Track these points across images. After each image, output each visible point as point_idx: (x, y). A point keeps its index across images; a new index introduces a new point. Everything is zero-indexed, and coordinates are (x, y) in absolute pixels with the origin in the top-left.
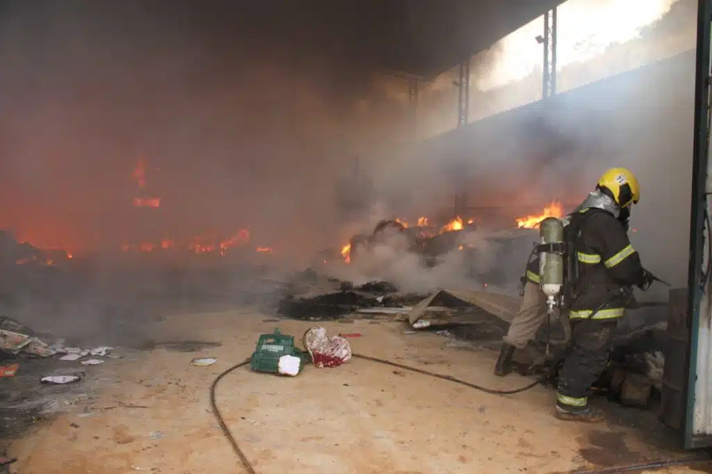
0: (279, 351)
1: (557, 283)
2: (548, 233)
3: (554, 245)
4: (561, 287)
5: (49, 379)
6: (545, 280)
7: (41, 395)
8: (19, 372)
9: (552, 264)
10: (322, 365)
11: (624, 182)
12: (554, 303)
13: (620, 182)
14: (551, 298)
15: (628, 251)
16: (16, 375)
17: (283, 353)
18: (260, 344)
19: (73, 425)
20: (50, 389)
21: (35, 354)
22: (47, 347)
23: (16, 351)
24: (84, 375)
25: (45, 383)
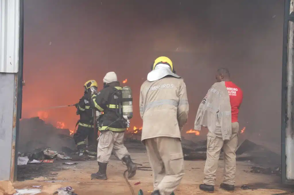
5: (66, 163)
7: (63, 166)
8: (54, 162)
19: (74, 170)
20: (66, 165)
21: (60, 158)
22: (64, 157)
23: (52, 156)
24: (78, 163)
25: (64, 164)
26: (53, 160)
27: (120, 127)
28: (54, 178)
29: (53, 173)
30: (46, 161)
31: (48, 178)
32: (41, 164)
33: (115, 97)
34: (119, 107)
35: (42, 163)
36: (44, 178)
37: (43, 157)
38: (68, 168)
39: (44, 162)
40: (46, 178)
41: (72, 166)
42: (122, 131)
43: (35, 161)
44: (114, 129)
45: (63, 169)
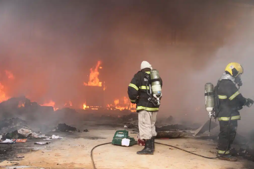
0: (122, 137)
1: (211, 107)
2: (207, 88)
3: (209, 93)
4: (213, 108)
5: (37, 143)
6: (207, 106)
7: (34, 146)
8: (27, 141)
9: (209, 100)
10: (141, 145)
11: (233, 68)
12: (211, 115)
13: (232, 68)
14: (210, 113)
15: (237, 94)
16: (26, 142)
17: (123, 138)
18: (116, 134)
19: (42, 152)
20: (37, 145)
21: (34, 137)
22: (38, 136)
23: (26, 135)
24: (50, 143)
25: (36, 144)
26: (26, 139)
27: (153, 107)
28: (18, 162)
29: (19, 156)
30: (19, 140)
31: (11, 163)
32: (12, 143)
33: (145, 80)
34: (149, 88)
35: (14, 142)
36: (8, 163)
37: (17, 136)
38: (38, 148)
39: (16, 141)
40: (9, 162)
41: (42, 147)
42: (155, 110)
43: (7, 141)
44: (149, 109)
45: (32, 150)
